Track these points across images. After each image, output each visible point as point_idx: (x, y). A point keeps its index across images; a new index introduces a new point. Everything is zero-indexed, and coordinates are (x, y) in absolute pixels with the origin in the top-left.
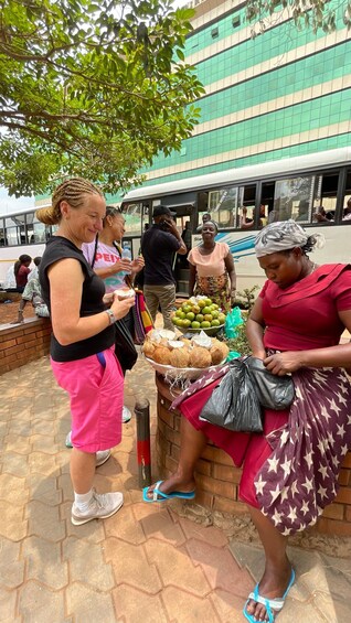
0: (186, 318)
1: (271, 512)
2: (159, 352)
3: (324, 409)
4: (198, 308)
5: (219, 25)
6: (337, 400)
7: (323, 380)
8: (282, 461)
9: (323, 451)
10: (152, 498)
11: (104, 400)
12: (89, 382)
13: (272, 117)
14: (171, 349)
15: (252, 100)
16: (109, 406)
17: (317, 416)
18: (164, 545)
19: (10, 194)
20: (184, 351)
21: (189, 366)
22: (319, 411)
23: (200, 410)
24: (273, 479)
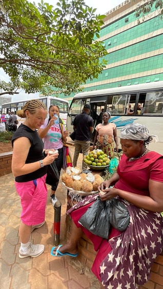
0: (90, 160)
1: (107, 284)
2: (67, 180)
3: (143, 231)
4: (96, 156)
5: (129, 17)
6: (152, 227)
7: (145, 214)
8: (116, 256)
9: (140, 255)
10: (55, 254)
11: (35, 202)
12: (28, 193)
13: (152, 59)
14: (74, 180)
15: (142, 51)
16: (38, 205)
17: (139, 235)
18: (58, 279)
19: (26, 92)
20: (79, 182)
21: (81, 191)
22: (141, 232)
23: (80, 218)
24: (110, 266)
